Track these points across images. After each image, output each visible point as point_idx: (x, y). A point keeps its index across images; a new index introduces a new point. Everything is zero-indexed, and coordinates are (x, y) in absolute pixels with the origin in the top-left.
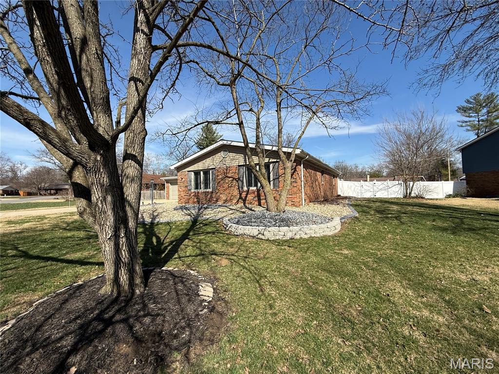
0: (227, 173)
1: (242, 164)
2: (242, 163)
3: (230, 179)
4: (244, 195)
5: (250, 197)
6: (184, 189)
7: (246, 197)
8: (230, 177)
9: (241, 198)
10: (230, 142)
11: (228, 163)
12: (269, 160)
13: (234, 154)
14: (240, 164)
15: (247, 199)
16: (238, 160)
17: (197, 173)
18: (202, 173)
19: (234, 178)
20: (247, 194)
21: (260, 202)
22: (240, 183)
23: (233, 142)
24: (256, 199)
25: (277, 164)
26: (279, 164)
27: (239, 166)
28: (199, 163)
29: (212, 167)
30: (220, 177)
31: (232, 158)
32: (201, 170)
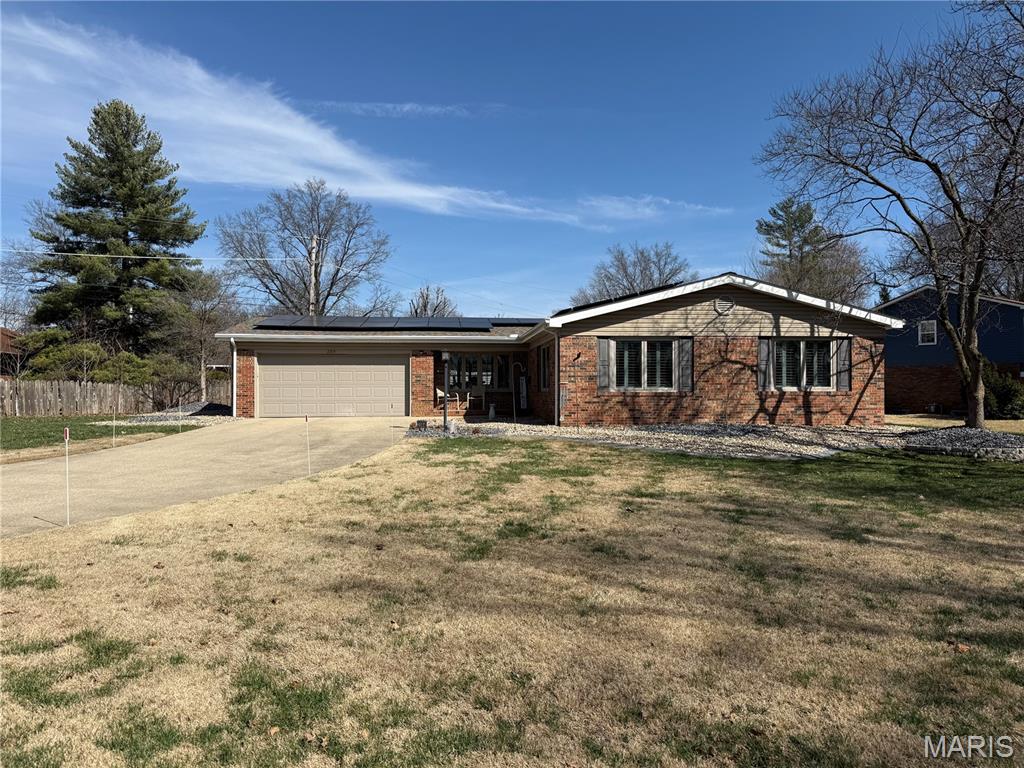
0: (726, 352)
1: (769, 334)
2: (768, 331)
3: (738, 366)
4: (770, 404)
5: (787, 408)
6: (583, 384)
7: (777, 407)
8: (736, 362)
9: (762, 409)
10: (752, 283)
11: (730, 326)
12: (832, 333)
13: (748, 311)
14: (763, 334)
15: (781, 411)
16: (757, 325)
17: (629, 345)
18: (644, 345)
19: (745, 365)
20: (779, 402)
21: (811, 418)
22: (761, 377)
23: (761, 285)
24: (801, 412)
25: (846, 342)
26: (850, 344)
27: (760, 338)
28: (640, 320)
29: (685, 334)
30: (708, 359)
31: (741, 317)
32: (644, 338)
